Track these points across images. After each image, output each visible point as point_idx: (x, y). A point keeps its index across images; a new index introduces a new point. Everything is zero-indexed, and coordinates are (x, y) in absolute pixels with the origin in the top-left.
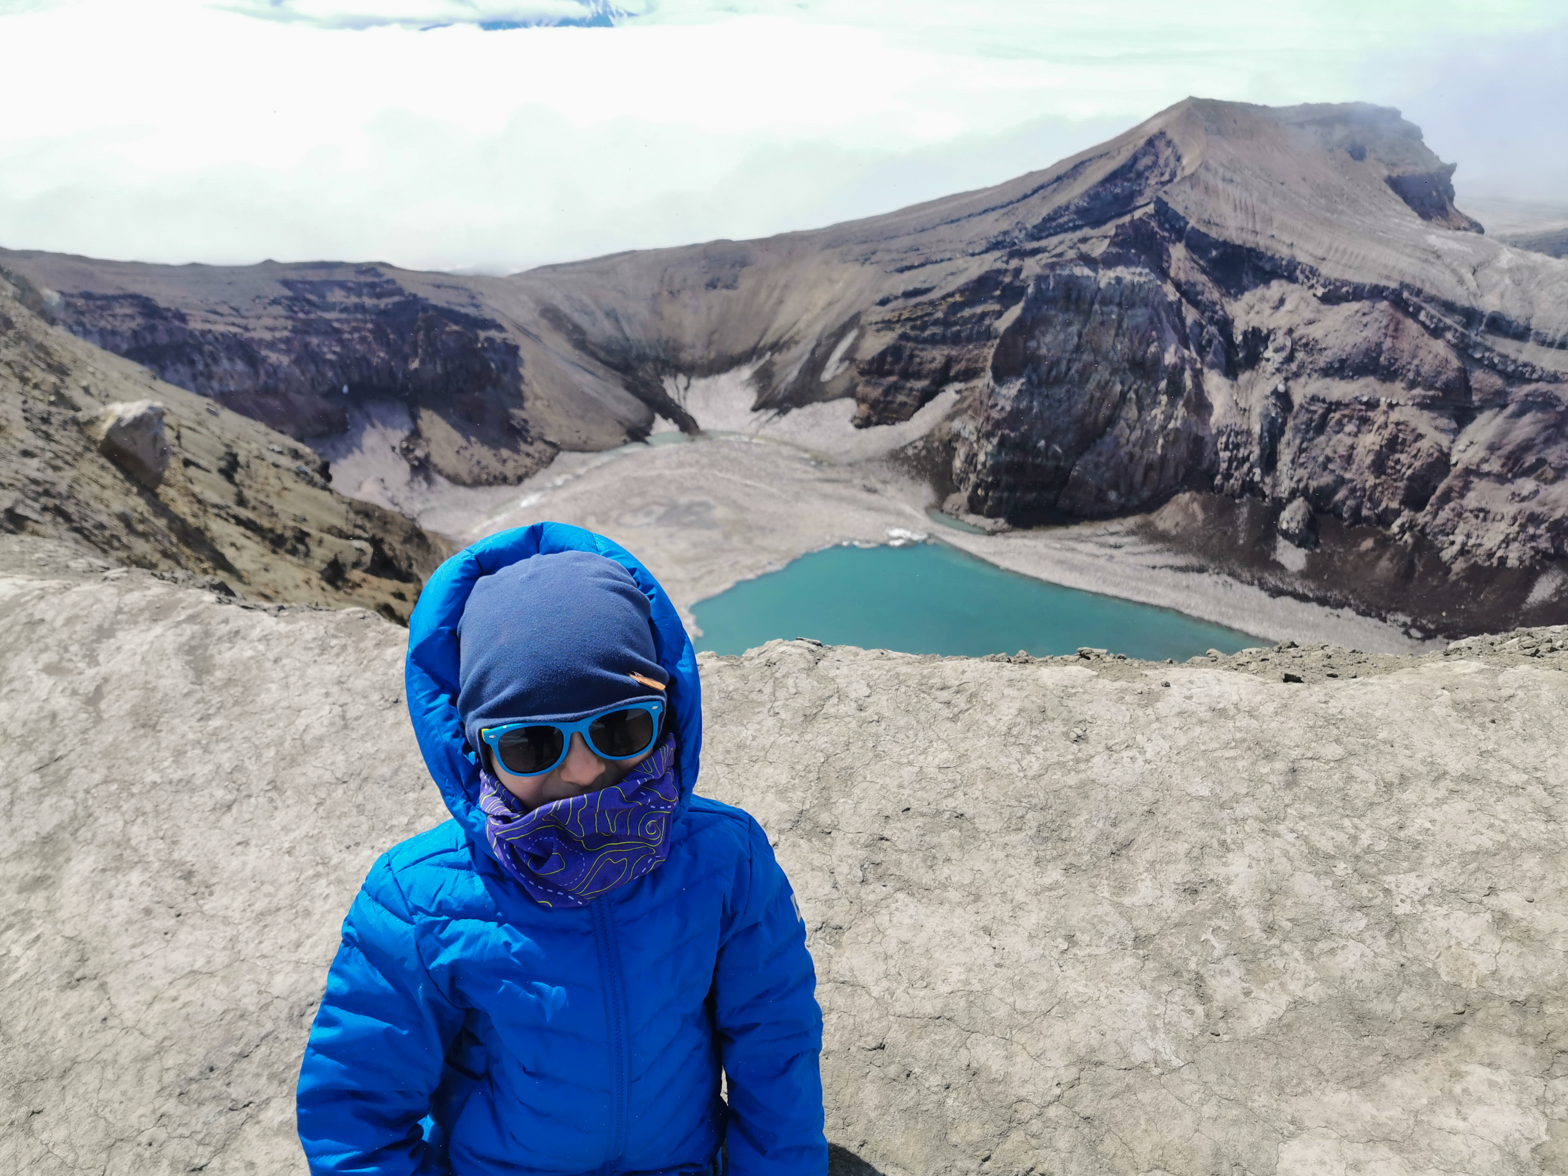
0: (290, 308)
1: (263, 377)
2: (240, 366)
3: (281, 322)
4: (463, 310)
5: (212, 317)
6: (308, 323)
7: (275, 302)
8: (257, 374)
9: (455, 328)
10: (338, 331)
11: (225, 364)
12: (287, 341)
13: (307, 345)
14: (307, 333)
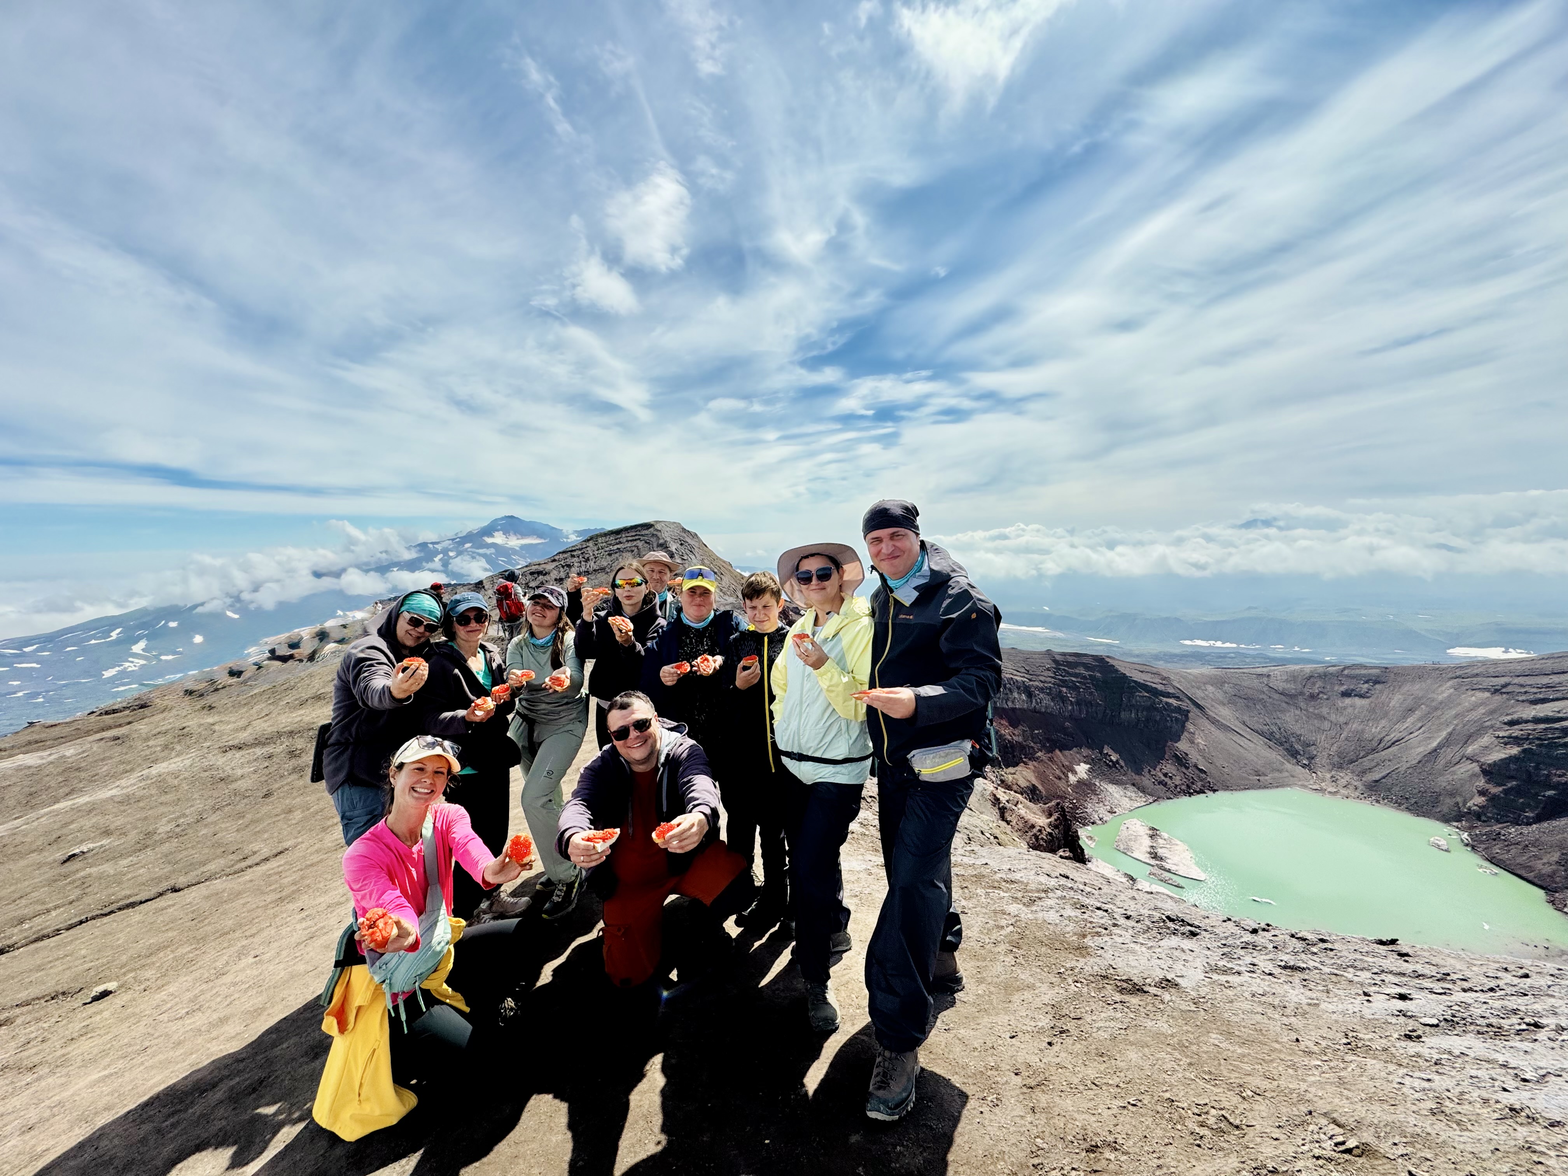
0: (1055, 673)
1: (1034, 704)
2: (1024, 697)
3: (1049, 679)
4: (1154, 686)
5: (1015, 672)
6: (1064, 681)
7: (1048, 669)
8: (1032, 702)
9: (1146, 694)
10: (1079, 688)
11: (1016, 695)
12: (1050, 688)
13: (1060, 692)
14: (1063, 687)
